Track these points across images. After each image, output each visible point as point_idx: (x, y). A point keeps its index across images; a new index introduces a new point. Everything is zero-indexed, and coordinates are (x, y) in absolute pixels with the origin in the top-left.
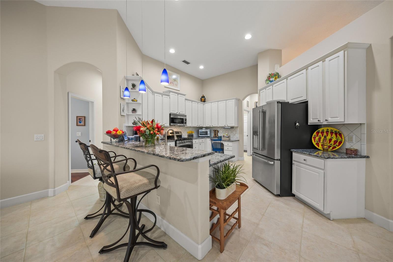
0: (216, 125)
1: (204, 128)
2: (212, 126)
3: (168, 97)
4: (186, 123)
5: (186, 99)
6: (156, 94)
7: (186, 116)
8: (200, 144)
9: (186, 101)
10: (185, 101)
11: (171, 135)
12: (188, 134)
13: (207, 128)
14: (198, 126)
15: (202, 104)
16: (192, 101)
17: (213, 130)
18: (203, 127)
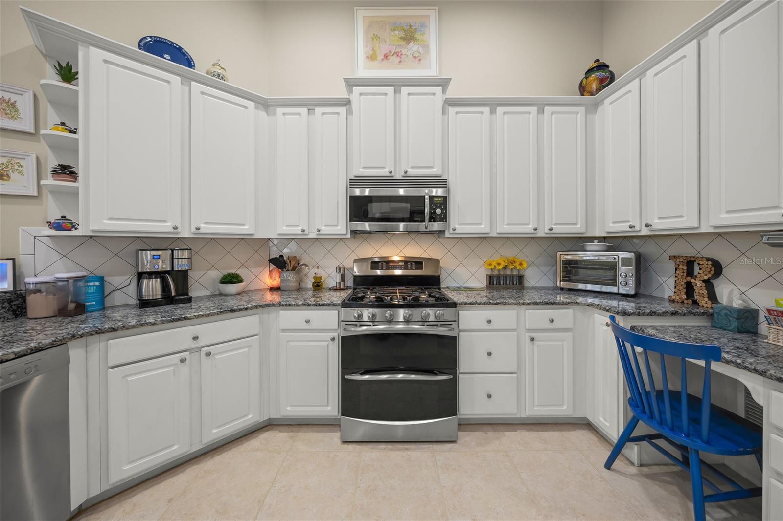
0: (686, 221)
1: (596, 242)
2: (645, 232)
3: (342, 110)
4: (444, 218)
5: (451, 103)
6: (280, 110)
7: (442, 183)
8: (532, 339)
9: (452, 110)
10: (444, 112)
11: (398, 272)
12: (490, 273)
13: (613, 242)
14: (540, 234)
15: (582, 109)
16: (493, 104)
17: (673, 258)
18: (591, 239)
